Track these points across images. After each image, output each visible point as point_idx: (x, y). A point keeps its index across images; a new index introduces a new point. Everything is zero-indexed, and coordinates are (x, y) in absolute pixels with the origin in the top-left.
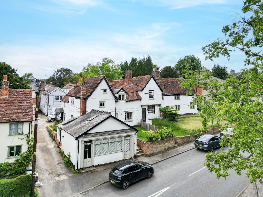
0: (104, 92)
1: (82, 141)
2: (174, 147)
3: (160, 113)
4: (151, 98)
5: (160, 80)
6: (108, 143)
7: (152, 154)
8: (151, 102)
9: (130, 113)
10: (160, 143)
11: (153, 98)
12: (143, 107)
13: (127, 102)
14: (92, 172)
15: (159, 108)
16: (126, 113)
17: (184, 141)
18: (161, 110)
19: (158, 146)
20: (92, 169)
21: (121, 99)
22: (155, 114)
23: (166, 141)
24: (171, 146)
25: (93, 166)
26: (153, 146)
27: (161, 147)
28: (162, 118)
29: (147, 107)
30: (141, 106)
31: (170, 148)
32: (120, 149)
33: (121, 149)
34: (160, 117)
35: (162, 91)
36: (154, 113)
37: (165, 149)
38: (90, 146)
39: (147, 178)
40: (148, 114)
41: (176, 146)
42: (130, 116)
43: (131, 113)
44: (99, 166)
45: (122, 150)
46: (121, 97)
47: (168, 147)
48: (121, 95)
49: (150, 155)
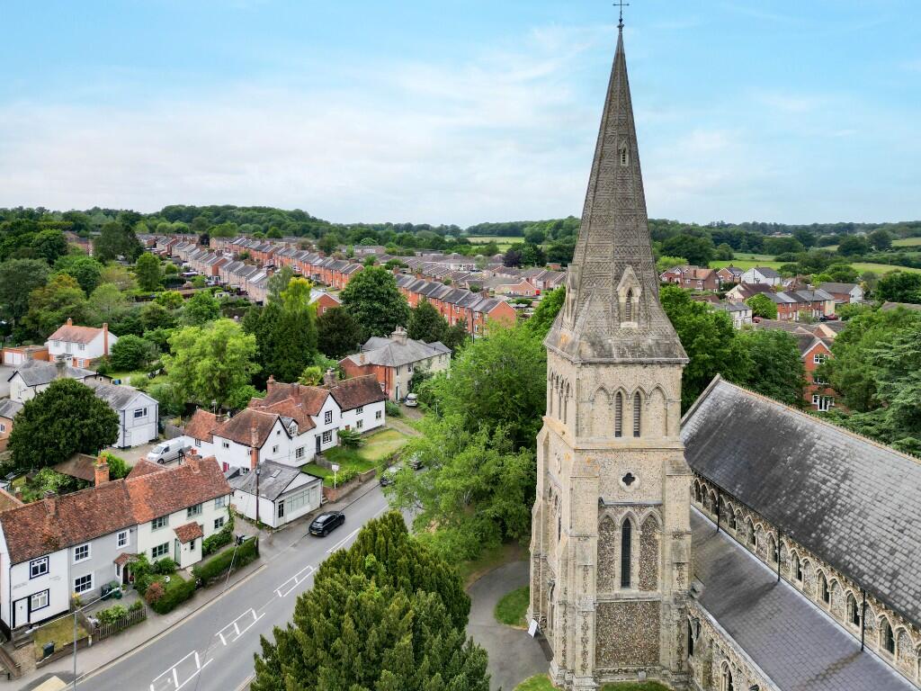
0: (278, 435)
2: (359, 487)
3: (338, 438)
4: (327, 422)
5: (337, 387)
6: (298, 498)
8: (328, 427)
10: (345, 486)
11: (330, 422)
12: (318, 436)
13: (299, 435)
14: (288, 529)
15: (337, 432)
17: (368, 477)
18: (339, 434)
20: (286, 526)
22: (331, 441)
23: (351, 482)
24: (356, 487)
25: (288, 523)
26: (339, 491)
27: (345, 490)
28: (340, 445)
29: (322, 435)
30: (315, 435)
31: (355, 489)
34: (338, 444)
39: (341, 524)
40: (323, 442)
41: (362, 485)
42: (302, 452)
43: (303, 448)
49: (337, 501)
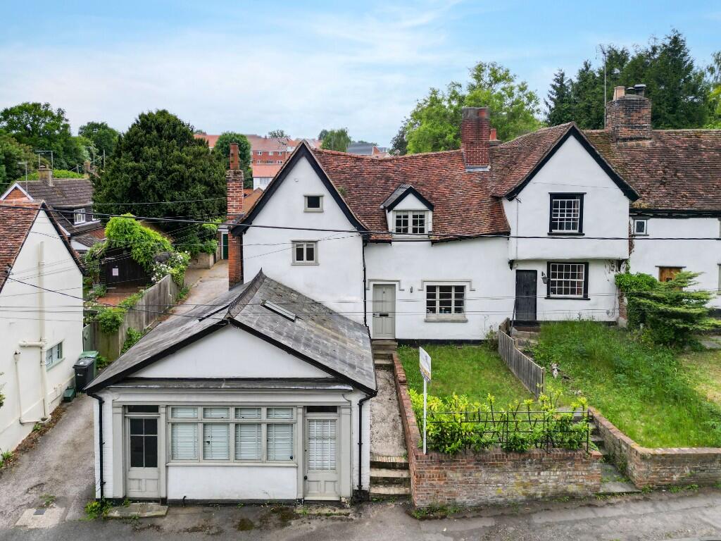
0: (309, 207)
1: (116, 404)
2: (598, 499)
3: (620, 298)
4: (565, 231)
5: (648, 143)
6: (228, 424)
7: (442, 509)
8: (565, 249)
9: (453, 290)
10: (493, 466)
11: (576, 231)
12: (521, 267)
13: (434, 242)
15: (613, 274)
16: (431, 289)
17: (675, 477)
18: (623, 286)
19: (483, 475)
20: (157, 510)
21: (410, 230)
22: (586, 298)
23: (540, 461)
24: (572, 488)
25: (163, 501)
26: (451, 474)
27: (503, 484)
28: (623, 322)
29: (541, 270)
30: (512, 263)
31: (565, 500)
32: (288, 456)
33: (292, 458)
34: (617, 314)
35: (631, 194)
36: (582, 296)
37: (532, 501)
38: (152, 425)
40: (548, 298)
41: (613, 494)
42: (453, 299)
43: (460, 289)
44: (184, 503)
45: (295, 460)
46: (406, 223)
47: (551, 491)
48: (407, 217)
49: (431, 509)
